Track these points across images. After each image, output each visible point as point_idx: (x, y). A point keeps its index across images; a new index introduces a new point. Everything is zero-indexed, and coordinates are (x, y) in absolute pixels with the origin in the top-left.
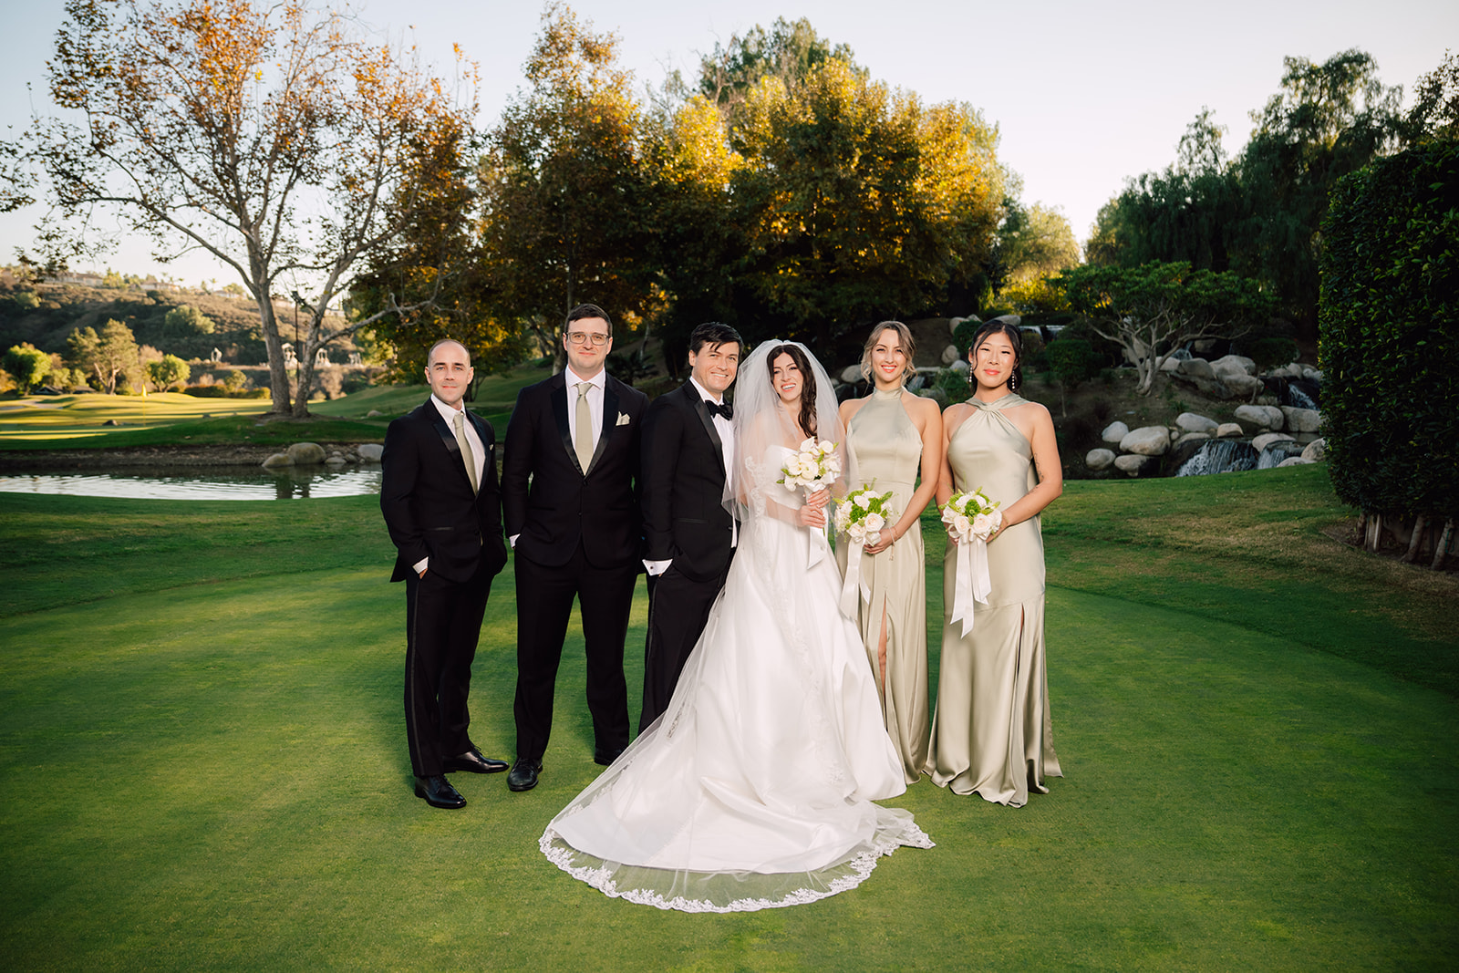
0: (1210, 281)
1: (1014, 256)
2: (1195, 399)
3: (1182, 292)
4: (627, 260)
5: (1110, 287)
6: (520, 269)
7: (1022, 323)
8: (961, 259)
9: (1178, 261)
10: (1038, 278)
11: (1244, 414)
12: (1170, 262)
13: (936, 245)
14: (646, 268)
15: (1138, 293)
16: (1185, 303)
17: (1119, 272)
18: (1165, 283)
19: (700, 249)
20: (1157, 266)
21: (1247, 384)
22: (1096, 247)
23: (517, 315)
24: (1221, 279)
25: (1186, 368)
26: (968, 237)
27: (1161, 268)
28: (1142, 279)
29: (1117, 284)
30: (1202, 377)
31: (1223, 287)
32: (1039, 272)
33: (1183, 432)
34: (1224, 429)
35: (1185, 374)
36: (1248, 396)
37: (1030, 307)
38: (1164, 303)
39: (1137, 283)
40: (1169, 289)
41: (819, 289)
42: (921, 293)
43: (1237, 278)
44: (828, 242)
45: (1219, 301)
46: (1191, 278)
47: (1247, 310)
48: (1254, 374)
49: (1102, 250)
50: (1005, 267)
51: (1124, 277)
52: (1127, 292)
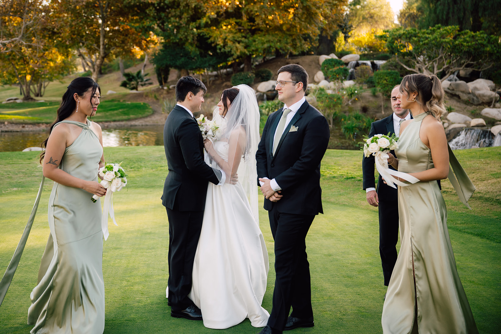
0: (469, 37)
1: (357, 19)
2: (458, 104)
3: (453, 43)
4: (135, 18)
5: (411, 40)
6: (72, 21)
7: (360, 59)
8: (327, 22)
9: (451, 25)
10: (371, 33)
11: (487, 113)
12: (447, 25)
13: (313, 13)
14: (147, 23)
15: (427, 44)
16: (455, 49)
17: (417, 32)
18: (444, 38)
19: (178, 13)
20: (439, 28)
21: (489, 96)
22: (405, 15)
23: (70, 47)
24: (476, 36)
25: (454, 87)
26: (331, 9)
27: (441, 30)
28: (430, 36)
29: (415, 39)
30: (463, 92)
31: (477, 41)
32: (371, 29)
33: (451, 123)
34: (475, 122)
35: (453, 90)
36: (489, 103)
37: (365, 49)
38: (443, 49)
39: (427, 38)
40: (445, 42)
41: (245, 37)
42: (303, 42)
43: (486, 35)
44: (251, 11)
45: (474, 49)
46: (459, 35)
47: (491, 54)
48: (494, 90)
49: (408, 17)
50: (351, 26)
51: (420, 35)
52: (421, 43)
